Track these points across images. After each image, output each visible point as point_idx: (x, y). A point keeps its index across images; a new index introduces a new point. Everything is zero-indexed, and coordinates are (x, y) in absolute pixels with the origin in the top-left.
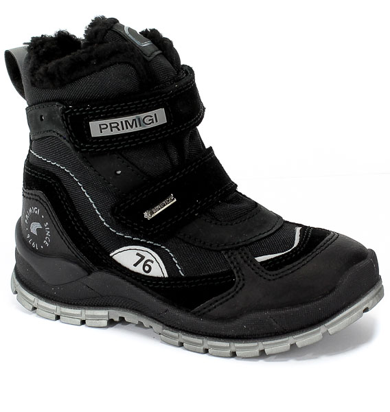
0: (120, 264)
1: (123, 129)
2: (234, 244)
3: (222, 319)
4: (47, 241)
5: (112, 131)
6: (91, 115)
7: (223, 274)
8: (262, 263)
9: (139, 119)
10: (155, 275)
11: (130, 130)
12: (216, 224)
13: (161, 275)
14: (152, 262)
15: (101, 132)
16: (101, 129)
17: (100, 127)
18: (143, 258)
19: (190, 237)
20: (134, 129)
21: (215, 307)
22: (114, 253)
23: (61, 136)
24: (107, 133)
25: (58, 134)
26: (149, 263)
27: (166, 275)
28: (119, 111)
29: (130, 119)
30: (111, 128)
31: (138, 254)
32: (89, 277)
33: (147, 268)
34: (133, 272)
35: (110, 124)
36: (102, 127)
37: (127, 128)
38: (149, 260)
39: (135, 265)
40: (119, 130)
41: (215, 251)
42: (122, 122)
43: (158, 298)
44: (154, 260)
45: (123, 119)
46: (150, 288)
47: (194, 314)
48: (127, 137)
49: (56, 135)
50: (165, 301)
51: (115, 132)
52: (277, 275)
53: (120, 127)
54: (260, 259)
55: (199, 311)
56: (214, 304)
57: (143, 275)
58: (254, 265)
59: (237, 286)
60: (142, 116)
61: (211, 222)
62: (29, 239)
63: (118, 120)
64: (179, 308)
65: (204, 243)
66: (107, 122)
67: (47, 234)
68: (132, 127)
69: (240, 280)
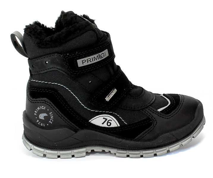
0: (94, 125)
1: (93, 61)
2: (145, 106)
3: (149, 140)
4: (51, 121)
5: (88, 63)
6: (78, 57)
7: (145, 120)
8: (161, 112)
9: (99, 55)
10: (113, 126)
11: (96, 61)
12: (133, 98)
13: (116, 126)
14: (111, 121)
15: (83, 64)
16: (83, 63)
17: (82, 62)
18: (106, 119)
19: (124, 106)
20: (98, 60)
21: (146, 135)
22: (91, 120)
23: (59, 69)
24: (86, 64)
25: (57, 68)
26: (110, 121)
27: (119, 125)
28: (91, 53)
29: (95, 56)
30: (88, 61)
31: (104, 118)
32: (77, 134)
33: (109, 124)
34: (102, 127)
35: (87, 60)
36: (83, 61)
37: (95, 60)
38: (109, 120)
39: (103, 124)
40: (91, 62)
41: (137, 110)
42: (92, 58)
43: (116, 137)
44: (112, 119)
45: (93, 56)
46: (111, 133)
47: (135, 140)
48: (95, 65)
49: (57, 69)
50: (119, 138)
51: (90, 63)
52: (170, 116)
53: (91, 60)
54: (159, 110)
55: (138, 139)
56: (144, 134)
57: (107, 128)
58: (158, 113)
59: (154, 124)
60: (100, 54)
61: (131, 98)
62: (38, 122)
63: (91, 57)
64: (127, 139)
65: (131, 108)
66: (86, 59)
67: (51, 118)
68: (96, 59)
69: (154, 121)
